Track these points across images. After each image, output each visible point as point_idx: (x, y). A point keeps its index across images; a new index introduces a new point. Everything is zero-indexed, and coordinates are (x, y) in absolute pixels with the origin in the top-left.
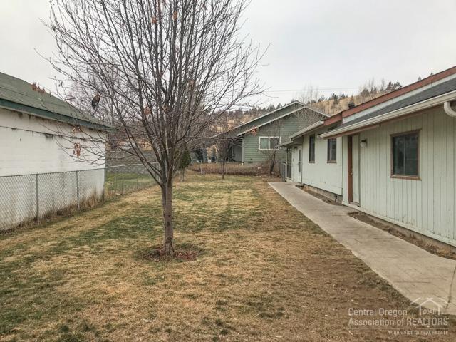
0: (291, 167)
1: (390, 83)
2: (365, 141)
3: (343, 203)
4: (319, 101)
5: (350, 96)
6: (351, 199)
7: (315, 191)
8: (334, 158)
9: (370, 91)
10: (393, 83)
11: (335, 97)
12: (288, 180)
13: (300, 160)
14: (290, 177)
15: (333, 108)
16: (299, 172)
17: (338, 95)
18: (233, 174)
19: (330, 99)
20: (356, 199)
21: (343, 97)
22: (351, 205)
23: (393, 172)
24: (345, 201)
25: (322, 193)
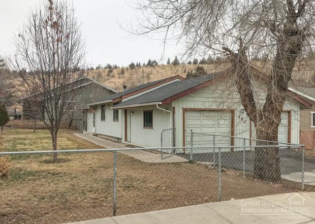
0: (86, 124)
1: (150, 60)
2: (133, 112)
3: (122, 142)
4: (97, 68)
5: (121, 67)
6: (126, 140)
7: (105, 137)
8: (117, 119)
9: (136, 64)
10: (152, 60)
11: (109, 67)
12: (84, 132)
13: (94, 119)
14: (86, 130)
15: (108, 75)
16: (94, 126)
17: (112, 65)
18: (39, 128)
19: (106, 68)
20: (128, 140)
21: (116, 67)
22: (126, 143)
23: (144, 126)
24: (123, 141)
25: (110, 138)
